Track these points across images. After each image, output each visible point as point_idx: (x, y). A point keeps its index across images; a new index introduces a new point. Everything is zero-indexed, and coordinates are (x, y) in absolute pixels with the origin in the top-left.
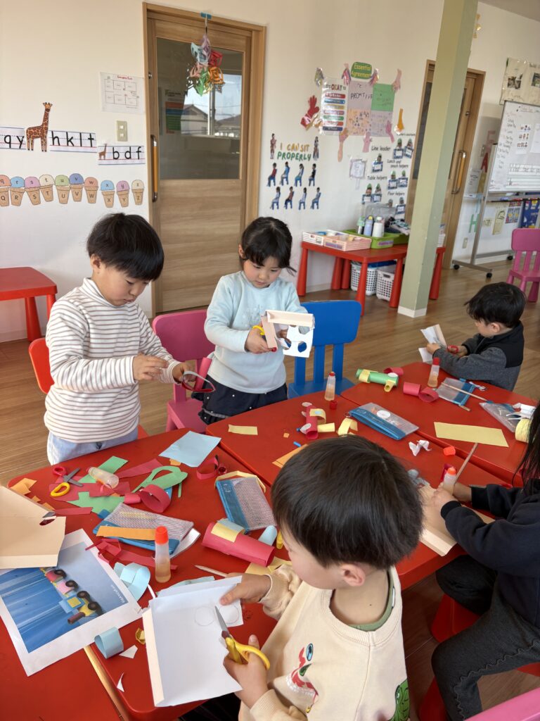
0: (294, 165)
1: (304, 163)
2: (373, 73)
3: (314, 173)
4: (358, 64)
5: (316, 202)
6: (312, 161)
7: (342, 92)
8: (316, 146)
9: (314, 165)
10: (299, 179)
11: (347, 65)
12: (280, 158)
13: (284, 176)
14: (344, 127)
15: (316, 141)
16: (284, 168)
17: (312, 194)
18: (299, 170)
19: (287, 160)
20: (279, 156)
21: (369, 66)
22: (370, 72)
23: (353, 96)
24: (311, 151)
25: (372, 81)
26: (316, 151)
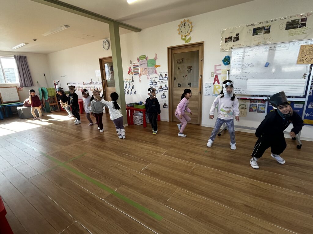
2: (146, 57)
3: (133, 86)
4: (141, 56)
5: (135, 93)
6: (132, 83)
7: (137, 64)
8: (133, 79)
9: (133, 84)
10: (129, 87)
11: (138, 57)
14: (139, 73)
15: (132, 77)
18: (129, 85)
19: (126, 83)
21: (145, 55)
22: (145, 57)
23: (141, 64)
25: (146, 59)
26: (133, 80)
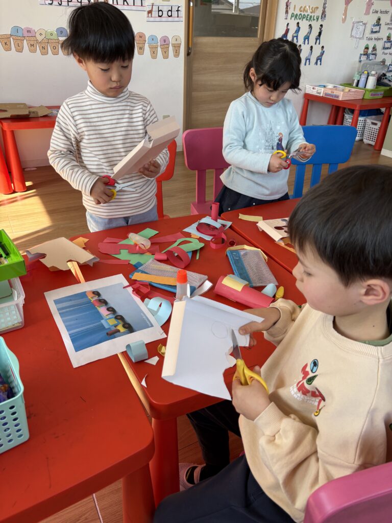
0: (304, 25)
1: (313, 23)
3: (320, 34)
5: (319, 59)
6: (320, 22)
8: (324, 8)
9: (321, 26)
10: (307, 38)
12: (293, 18)
13: (295, 35)
15: (325, 4)
16: (296, 28)
17: (317, 52)
18: (307, 30)
19: (298, 21)
20: (292, 16)
24: (319, 13)
26: (324, 13)
